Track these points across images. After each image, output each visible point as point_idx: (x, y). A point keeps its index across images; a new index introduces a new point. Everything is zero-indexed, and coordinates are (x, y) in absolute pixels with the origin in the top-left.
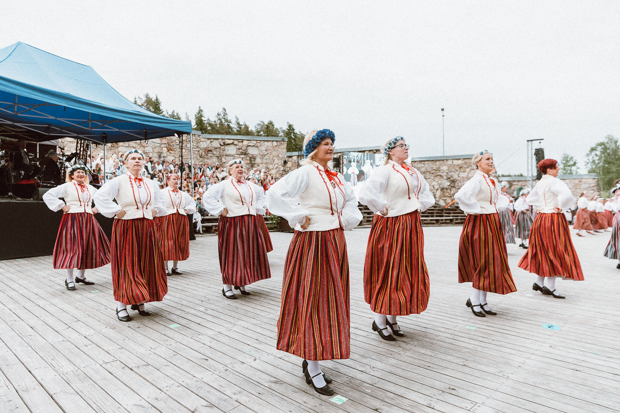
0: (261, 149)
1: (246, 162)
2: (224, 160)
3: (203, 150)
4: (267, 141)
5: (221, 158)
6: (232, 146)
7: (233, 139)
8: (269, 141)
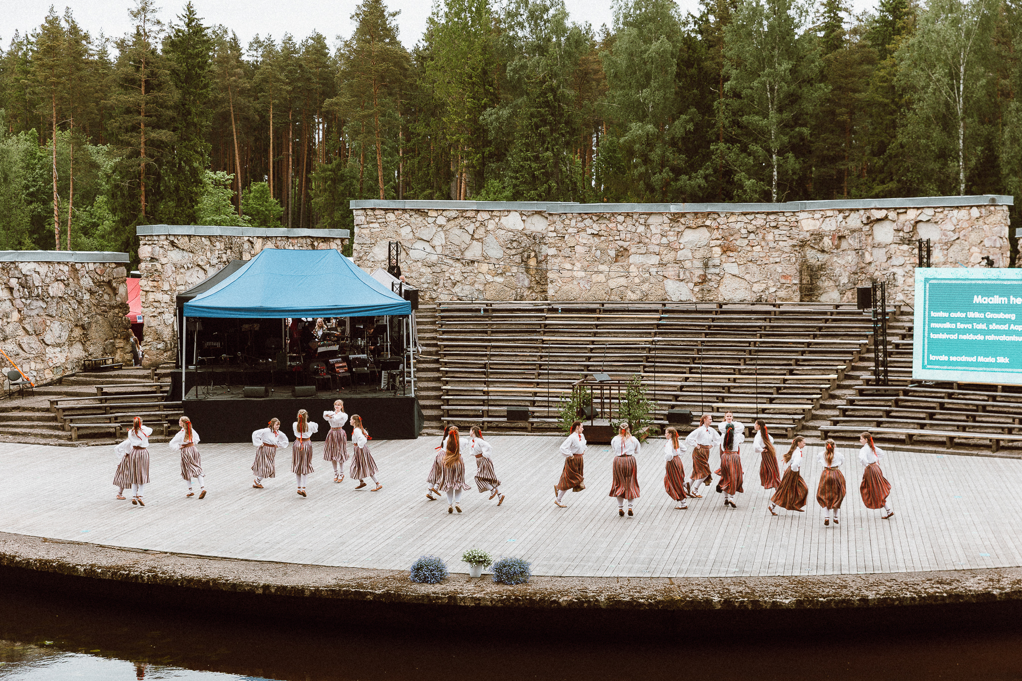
0: (944, 227)
1: (912, 260)
2: (868, 258)
3: (830, 237)
4: (957, 207)
5: (863, 254)
6: (886, 224)
7: (887, 209)
8: (962, 207)
